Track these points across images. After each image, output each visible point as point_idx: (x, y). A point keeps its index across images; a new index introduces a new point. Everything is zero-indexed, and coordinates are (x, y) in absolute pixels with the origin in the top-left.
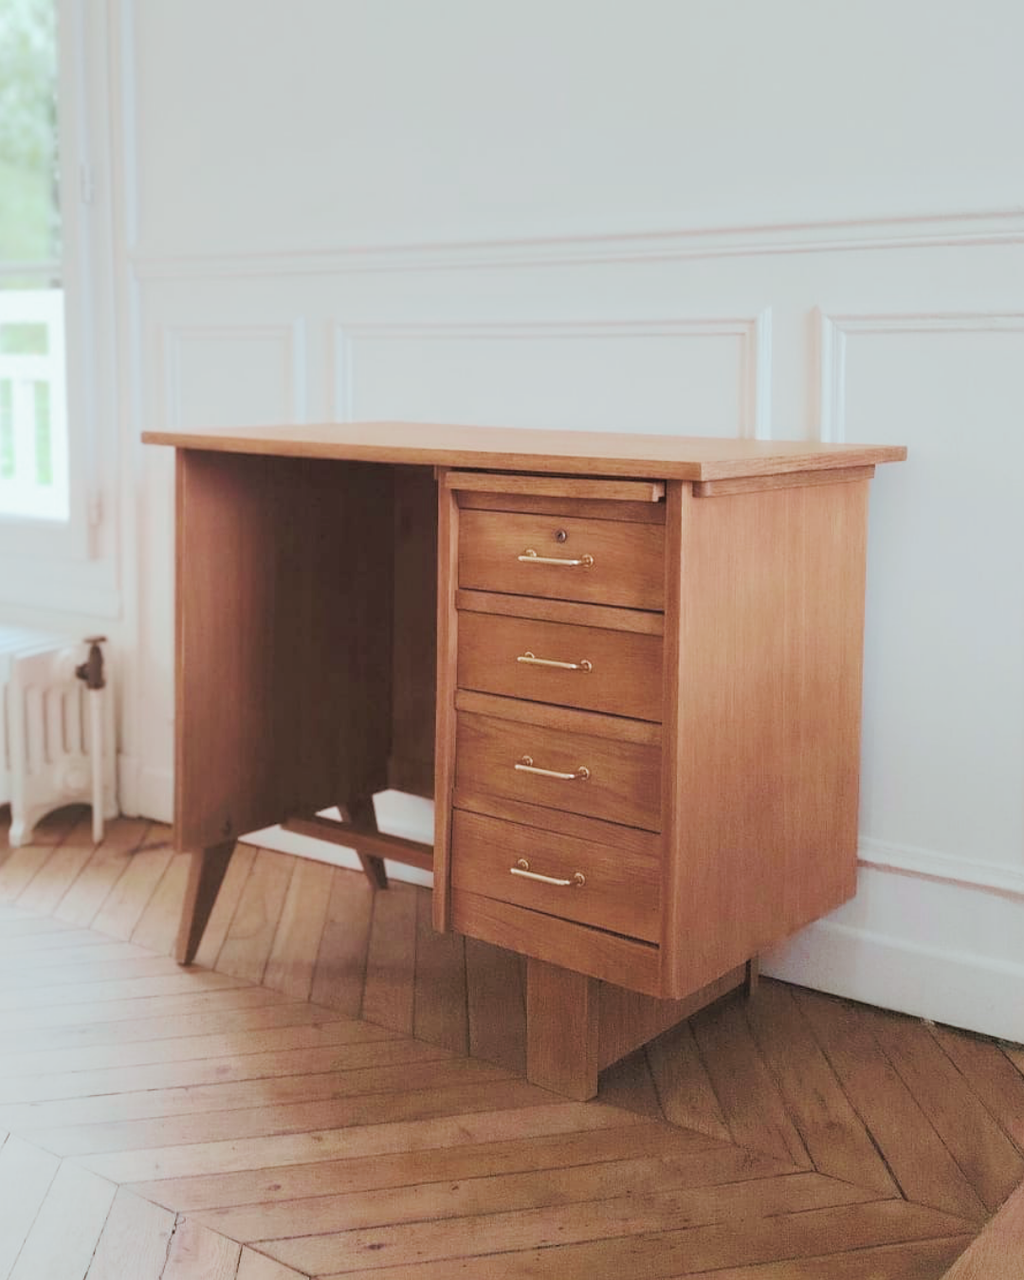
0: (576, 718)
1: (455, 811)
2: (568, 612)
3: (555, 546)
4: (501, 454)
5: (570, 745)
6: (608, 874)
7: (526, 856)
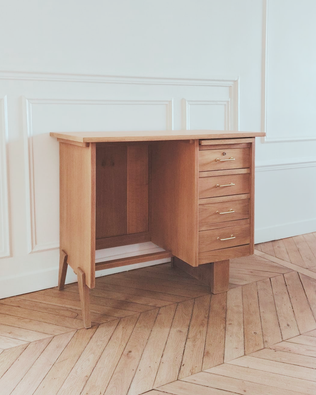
2: (228, 172)
3: (223, 157)
5: (227, 205)
6: (238, 232)
7: (218, 236)
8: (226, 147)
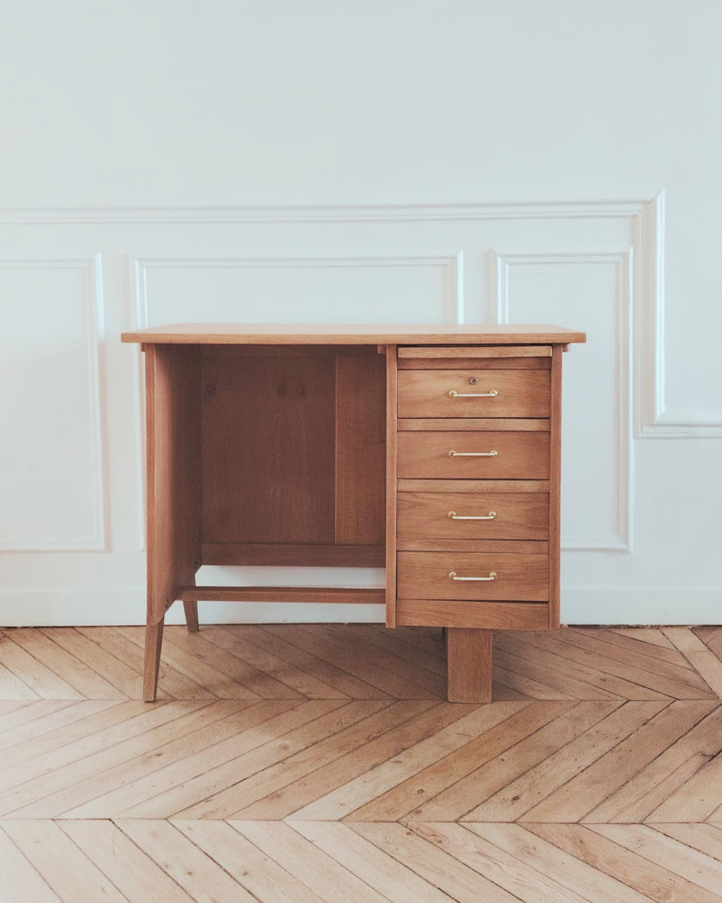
0: (489, 484)
1: (399, 553)
2: (481, 424)
3: (470, 387)
4: (447, 335)
5: (481, 500)
6: (511, 569)
7: (455, 570)
8: (476, 364)
